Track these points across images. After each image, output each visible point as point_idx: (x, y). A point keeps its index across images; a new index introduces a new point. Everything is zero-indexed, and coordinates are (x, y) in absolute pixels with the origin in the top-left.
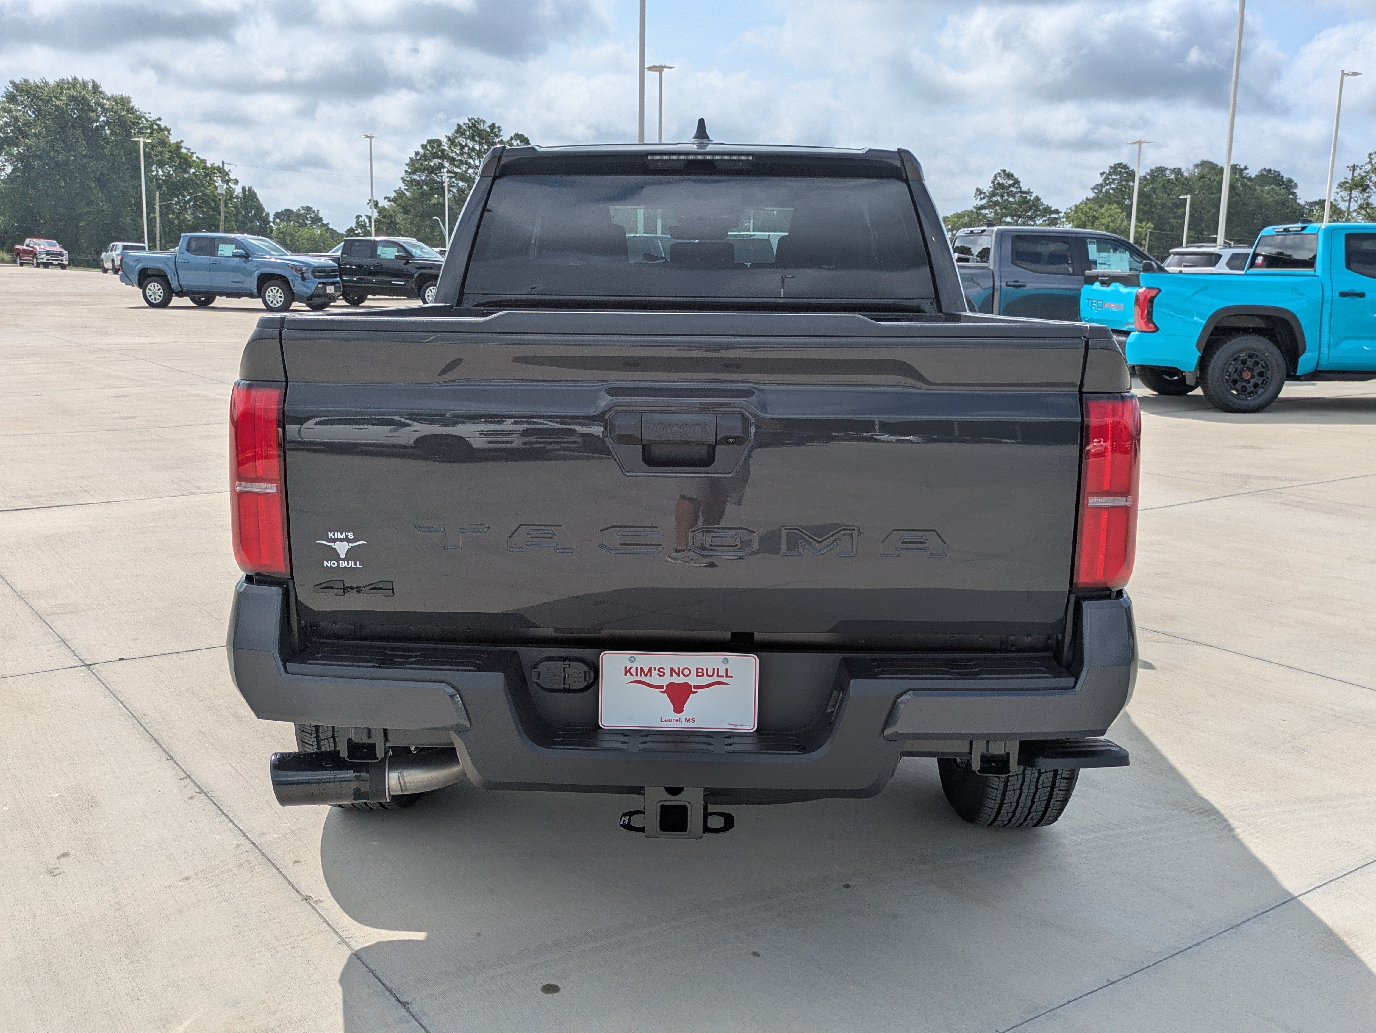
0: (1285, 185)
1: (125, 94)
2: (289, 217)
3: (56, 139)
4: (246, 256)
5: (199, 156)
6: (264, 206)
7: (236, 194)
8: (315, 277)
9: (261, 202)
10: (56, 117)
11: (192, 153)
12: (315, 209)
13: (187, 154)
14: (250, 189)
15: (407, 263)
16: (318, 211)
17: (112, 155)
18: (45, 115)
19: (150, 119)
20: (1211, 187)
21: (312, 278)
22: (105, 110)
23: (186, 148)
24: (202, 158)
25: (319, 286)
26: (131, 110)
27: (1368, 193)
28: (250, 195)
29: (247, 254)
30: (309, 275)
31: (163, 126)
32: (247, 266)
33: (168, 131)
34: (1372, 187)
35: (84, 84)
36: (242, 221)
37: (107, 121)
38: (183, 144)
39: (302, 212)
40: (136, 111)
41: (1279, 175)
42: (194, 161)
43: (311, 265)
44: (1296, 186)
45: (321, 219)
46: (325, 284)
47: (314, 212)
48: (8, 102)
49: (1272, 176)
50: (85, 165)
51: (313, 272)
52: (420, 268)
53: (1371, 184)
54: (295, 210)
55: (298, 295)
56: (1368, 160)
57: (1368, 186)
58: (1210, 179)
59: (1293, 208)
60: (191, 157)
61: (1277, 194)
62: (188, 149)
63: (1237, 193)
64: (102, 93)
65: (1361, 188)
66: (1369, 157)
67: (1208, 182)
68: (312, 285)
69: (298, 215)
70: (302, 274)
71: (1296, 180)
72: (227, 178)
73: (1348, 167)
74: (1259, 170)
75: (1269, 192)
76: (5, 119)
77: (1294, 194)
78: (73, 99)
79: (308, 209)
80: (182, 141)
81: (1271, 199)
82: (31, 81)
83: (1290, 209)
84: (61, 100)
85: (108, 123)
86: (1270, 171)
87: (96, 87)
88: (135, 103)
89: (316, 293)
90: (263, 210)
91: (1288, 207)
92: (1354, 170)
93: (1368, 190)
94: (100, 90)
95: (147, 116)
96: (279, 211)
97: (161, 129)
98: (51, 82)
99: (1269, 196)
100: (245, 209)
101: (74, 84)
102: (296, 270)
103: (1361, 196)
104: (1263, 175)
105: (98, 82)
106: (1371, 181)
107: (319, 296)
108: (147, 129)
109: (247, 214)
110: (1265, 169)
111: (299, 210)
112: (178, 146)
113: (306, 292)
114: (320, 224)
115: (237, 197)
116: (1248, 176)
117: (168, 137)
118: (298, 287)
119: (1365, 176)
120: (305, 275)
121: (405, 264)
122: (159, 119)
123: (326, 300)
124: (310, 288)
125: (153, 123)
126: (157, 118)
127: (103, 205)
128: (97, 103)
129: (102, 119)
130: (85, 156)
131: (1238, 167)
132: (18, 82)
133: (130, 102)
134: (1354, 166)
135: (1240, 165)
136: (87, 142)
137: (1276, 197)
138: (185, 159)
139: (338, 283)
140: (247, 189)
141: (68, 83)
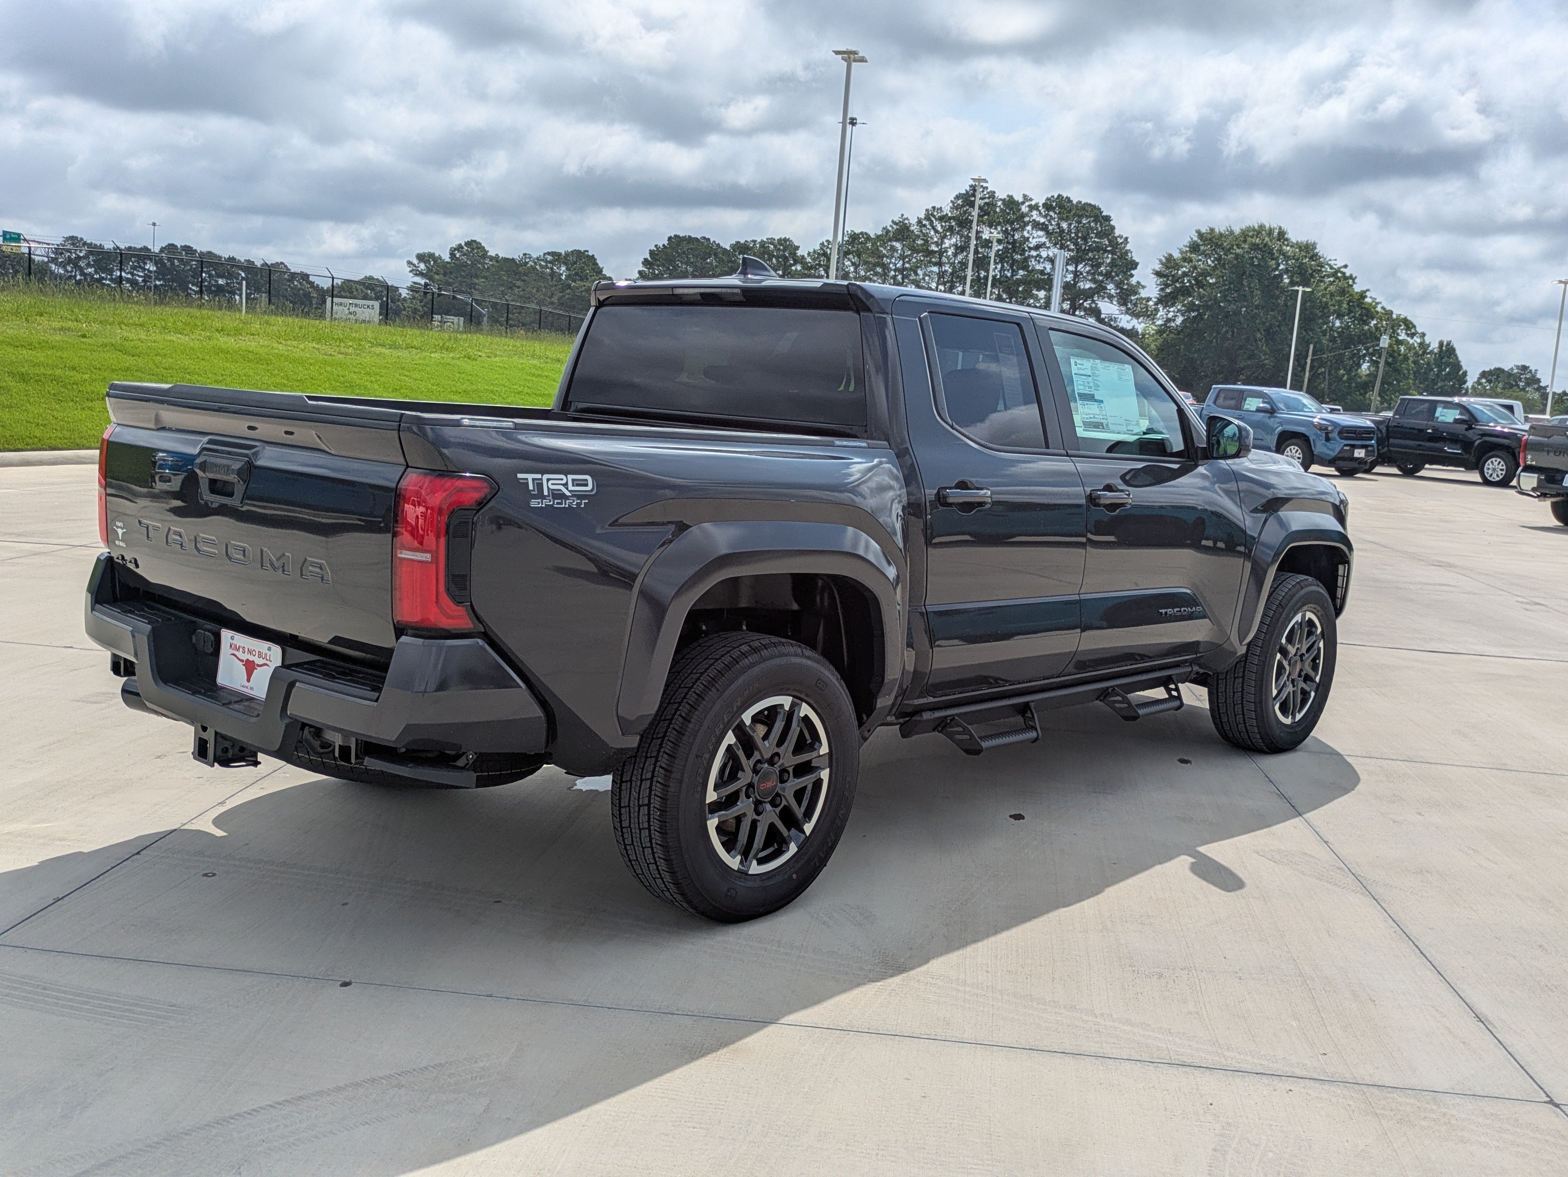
1: (1312, 240)
2: (1498, 377)
3: (1230, 289)
4: (1272, 411)
5: (1385, 306)
6: (1462, 364)
7: (1431, 348)
8: (1341, 438)
9: (1460, 359)
10: (1234, 266)
11: (1378, 303)
12: (1533, 368)
13: (1371, 304)
14: (1449, 344)
15: (1470, 428)
16: (1536, 370)
17: (1286, 305)
18: (1224, 264)
19: (1335, 267)
21: (1338, 439)
22: (1287, 258)
23: (1371, 297)
24: (1388, 308)
25: (1346, 448)
26: (1314, 257)
28: (1448, 350)
29: (1272, 408)
30: (1334, 435)
31: (1348, 274)
32: (1271, 422)
33: (1354, 280)
35: (1270, 232)
36: (1433, 380)
37: (1287, 269)
38: (1368, 294)
39: (1515, 371)
40: (1320, 258)
42: (1377, 312)
43: (1339, 424)
45: (1539, 381)
46: (1354, 447)
47: (1531, 371)
48: (1191, 252)
50: (1254, 317)
51: (1340, 433)
52: (1483, 435)
54: (1506, 369)
55: (1318, 456)
60: (1375, 308)
62: (1374, 299)
64: (1287, 240)
68: (1337, 446)
69: (1509, 374)
70: (1327, 434)
72: (1413, 331)
76: (1184, 269)
78: (1255, 247)
79: (1524, 368)
80: (1368, 290)
82: (1217, 230)
84: (1242, 248)
85: (1287, 271)
87: (1282, 234)
88: (1320, 250)
89: (1340, 455)
90: (1460, 367)
94: (1286, 236)
95: (1332, 263)
96: (1487, 369)
97: (1345, 278)
98: (1237, 231)
100: (1439, 366)
101: (1259, 231)
102: (1320, 429)
105: (1285, 227)
107: (1343, 459)
108: (1329, 276)
109: (1440, 371)
111: (1512, 369)
112: (1363, 295)
113: (1327, 454)
114: (1536, 386)
115: (1431, 352)
117: (1352, 286)
118: (1320, 448)
120: (1330, 435)
121: (1467, 430)
122: (1346, 266)
123: (1355, 465)
124: (1332, 450)
125: (1338, 271)
126: (1343, 264)
127: (1265, 359)
128: (1280, 251)
129: (1282, 267)
130: (1257, 307)
132: (1203, 231)
133: (1315, 248)
136: (1263, 292)
138: (1368, 310)
139: (1372, 446)
140: (1445, 343)
141: (1254, 230)
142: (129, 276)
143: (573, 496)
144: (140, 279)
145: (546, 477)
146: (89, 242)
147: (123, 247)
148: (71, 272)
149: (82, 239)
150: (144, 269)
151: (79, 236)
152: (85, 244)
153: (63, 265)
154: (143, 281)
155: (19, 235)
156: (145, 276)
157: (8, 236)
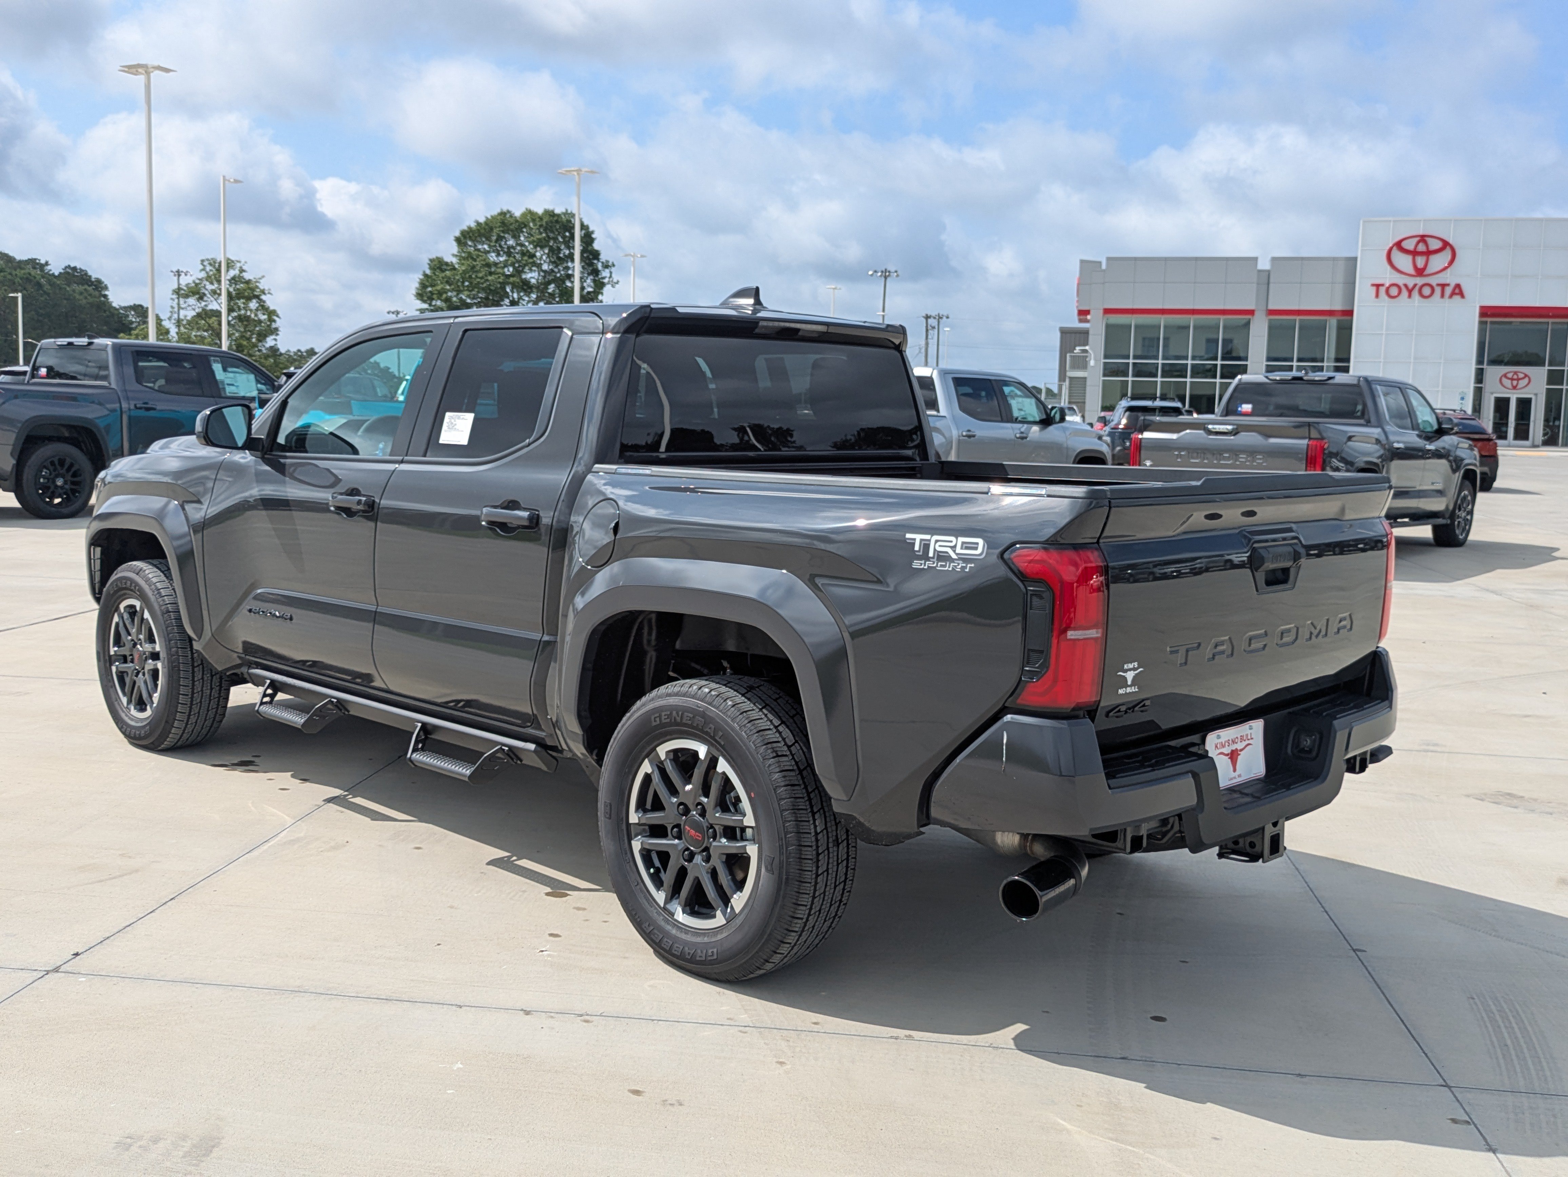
0: (95, 286)
20: (14, 283)
27: (206, 301)
34: (209, 296)
41: (86, 274)
44: (106, 288)
49: (79, 274)
53: (206, 292)
56: (202, 267)
57: (204, 294)
58: (10, 274)
59: (110, 312)
61: (90, 295)
63: (45, 292)
65: (197, 296)
66: (202, 264)
67: (9, 277)
71: (106, 281)
73: (172, 271)
74: (63, 267)
75: (81, 293)
77: (105, 296)
81: (84, 301)
83: (107, 313)
86: (75, 269)
91: (105, 311)
92: (179, 275)
93: (205, 298)
99: (81, 297)
103: (199, 305)
104: (68, 273)
106: (207, 289)
110: (69, 266)
116: (51, 272)
119: (200, 284)
131: (38, 261)
134: (178, 271)
135: (39, 260)
137: (91, 300)
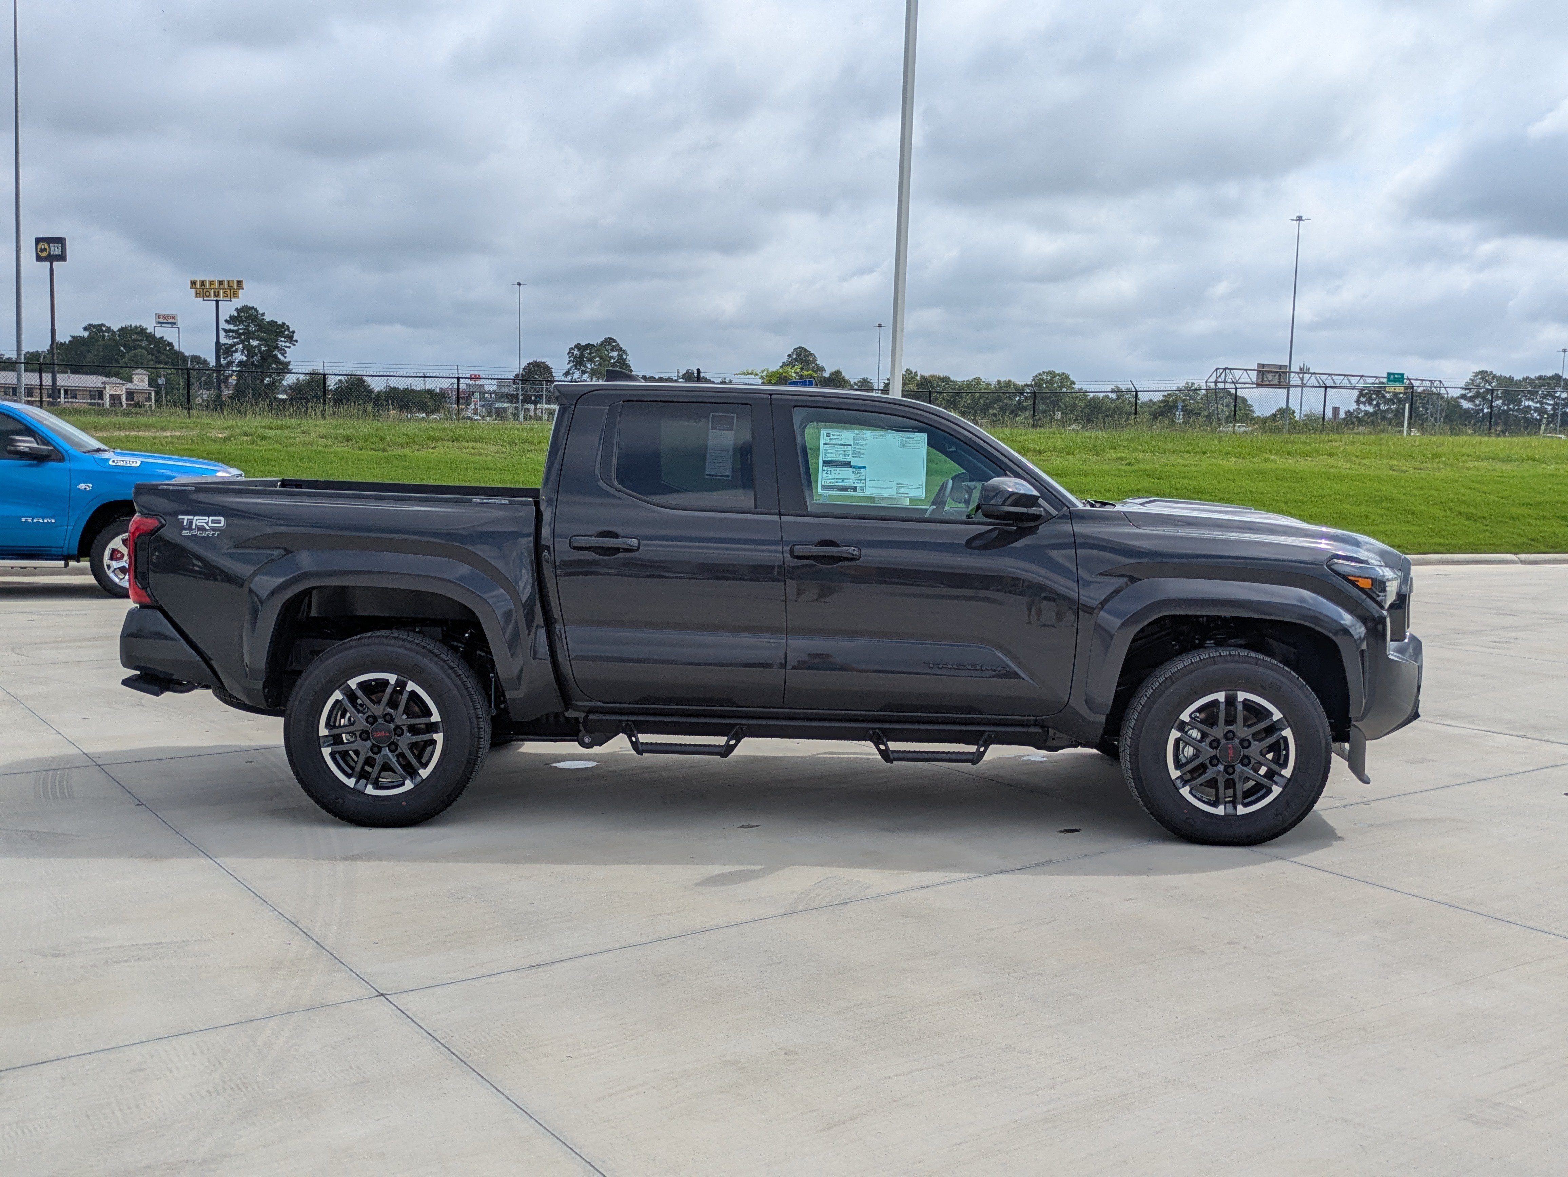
142: (1538, 405)
143: (211, 529)
144: (1549, 408)
145: (196, 517)
146: (1498, 374)
147: (1533, 377)
148: (1479, 406)
149: (1491, 372)
150: (1554, 397)
151: (1489, 371)
152: (1494, 377)
153: (1470, 399)
154: (1552, 409)
155: (1403, 375)
156: (1556, 404)
157: (1392, 377)
